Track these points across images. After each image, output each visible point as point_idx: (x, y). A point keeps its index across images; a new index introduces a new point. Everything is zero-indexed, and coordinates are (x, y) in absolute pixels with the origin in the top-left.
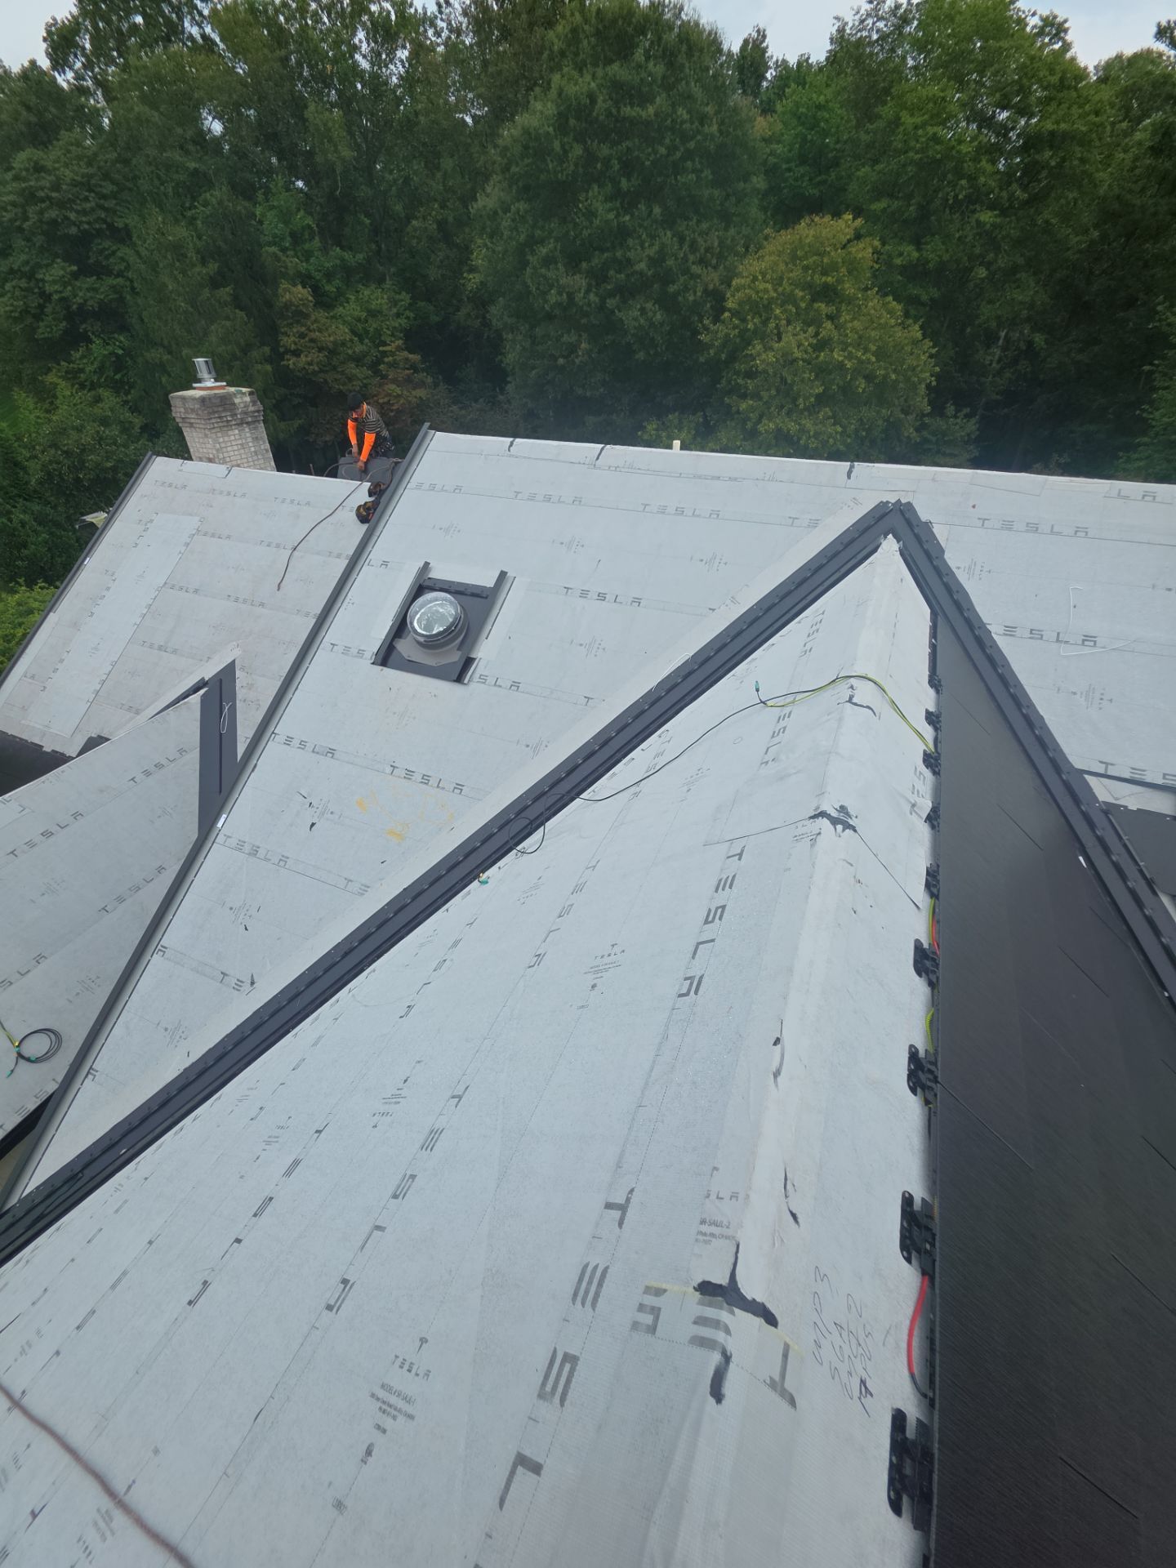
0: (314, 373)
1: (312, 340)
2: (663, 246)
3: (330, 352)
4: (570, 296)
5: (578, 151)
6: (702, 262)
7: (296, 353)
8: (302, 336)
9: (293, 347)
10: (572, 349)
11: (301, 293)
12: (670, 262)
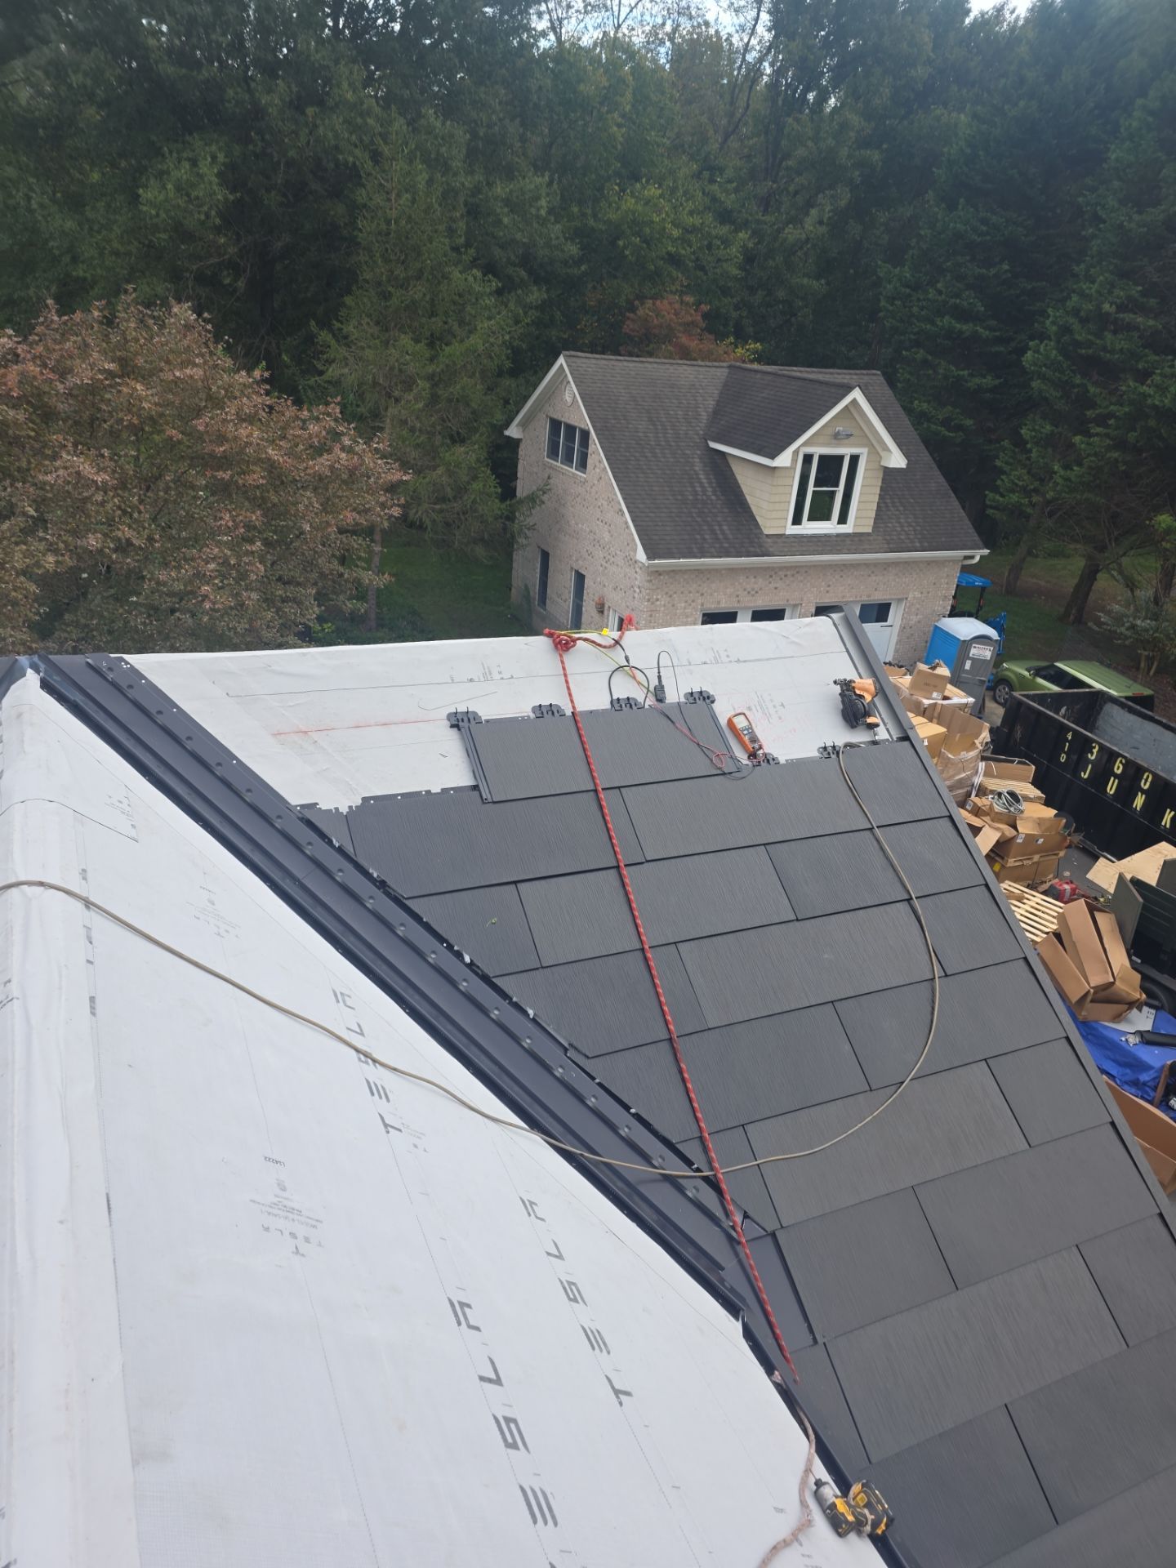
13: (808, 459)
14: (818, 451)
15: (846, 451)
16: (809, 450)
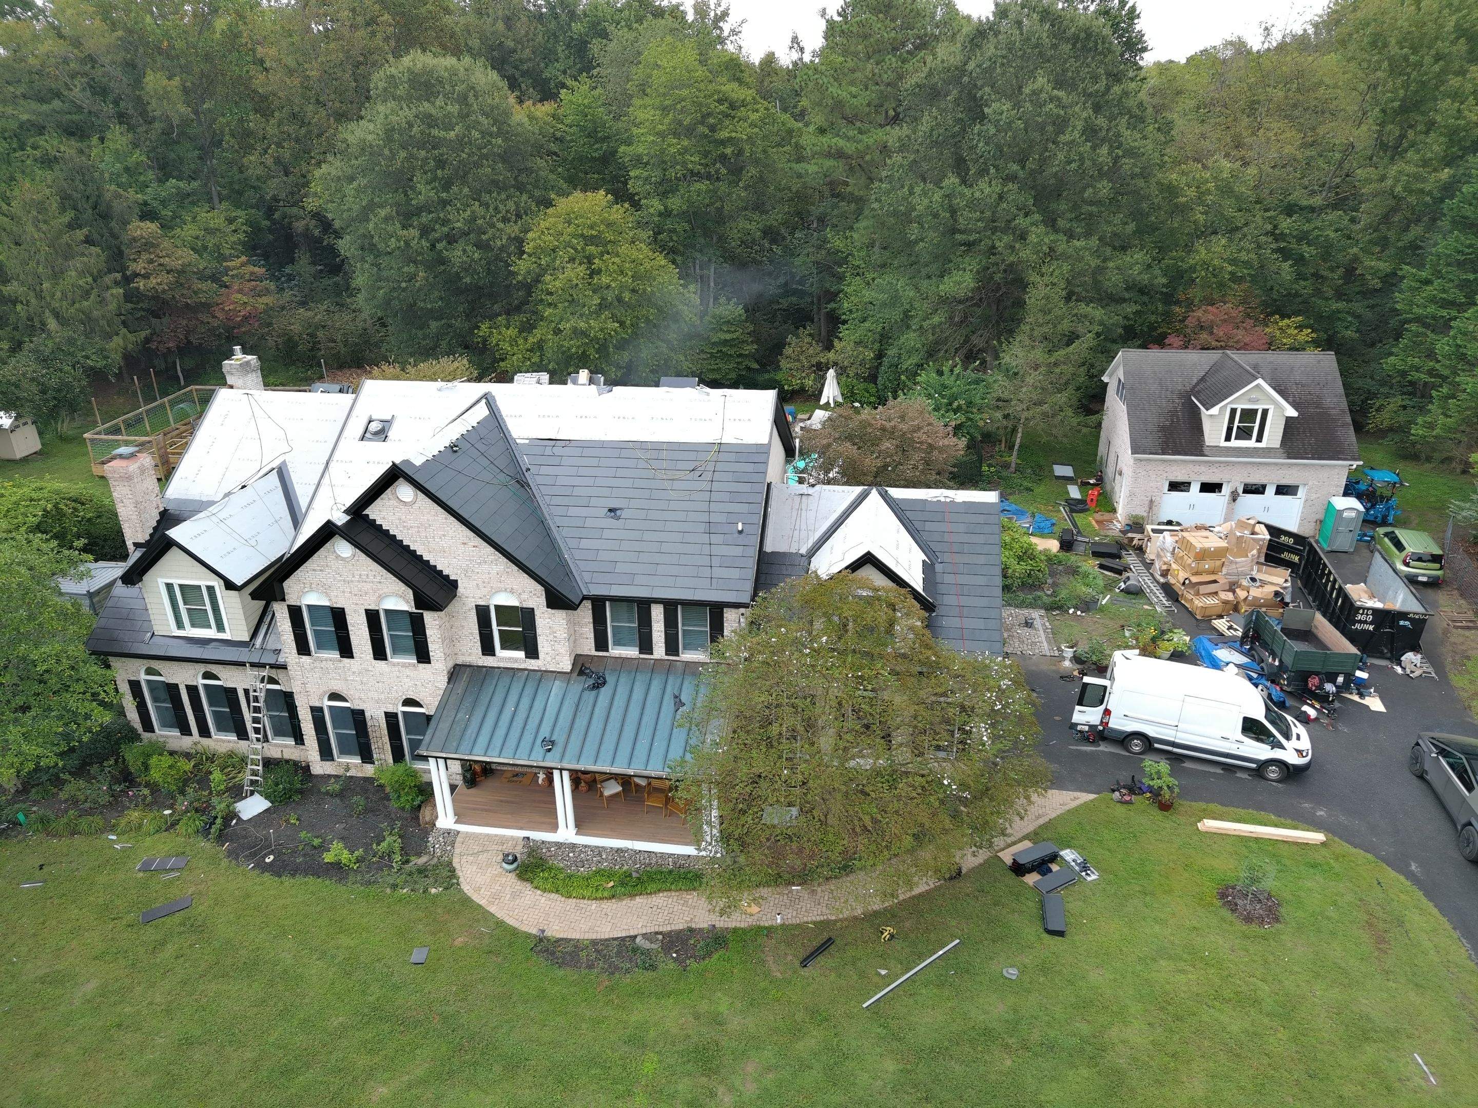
0: (164, 291)
1: (160, 265)
2: (473, 212)
3: (178, 272)
4: (407, 243)
5: (403, 154)
6: (505, 220)
7: (146, 276)
8: (151, 261)
9: (143, 272)
10: (412, 278)
11: (151, 228)
12: (480, 222)
13: (1233, 411)
14: (1240, 407)
15: (1260, 407)
16: (1234, 406)
